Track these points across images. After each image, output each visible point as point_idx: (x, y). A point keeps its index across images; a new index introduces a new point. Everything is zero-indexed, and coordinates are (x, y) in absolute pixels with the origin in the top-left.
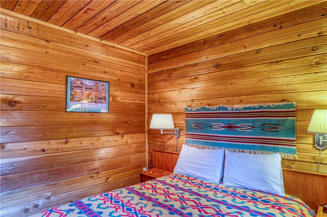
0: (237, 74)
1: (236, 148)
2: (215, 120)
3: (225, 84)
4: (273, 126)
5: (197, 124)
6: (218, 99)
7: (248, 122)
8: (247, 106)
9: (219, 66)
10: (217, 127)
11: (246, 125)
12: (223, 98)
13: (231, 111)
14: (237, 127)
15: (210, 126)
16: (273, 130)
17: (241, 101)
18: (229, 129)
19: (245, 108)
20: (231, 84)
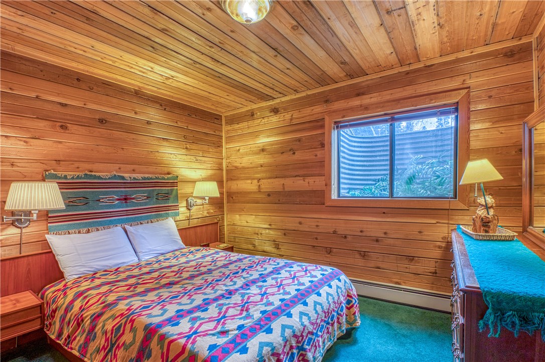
0: (128, 140)
1: (133, 221)
2: (104, 191)
3: (115, 147)
4: (164, 195)
5: (75, 199)
6: (105, 164)
7: (144, 192)
8: (146, 176)
9: (104, 122)
10: (108, 200)
11: (142, 196)
12: (112, 164)
13: (129, 181)
14: (133, 199)
15: (97, 200)
16: (164, 198)
17: (134, 170)
18: (124, 201)
19: (144, 178)
20: (123, 148)
